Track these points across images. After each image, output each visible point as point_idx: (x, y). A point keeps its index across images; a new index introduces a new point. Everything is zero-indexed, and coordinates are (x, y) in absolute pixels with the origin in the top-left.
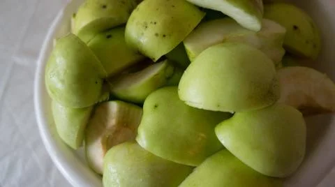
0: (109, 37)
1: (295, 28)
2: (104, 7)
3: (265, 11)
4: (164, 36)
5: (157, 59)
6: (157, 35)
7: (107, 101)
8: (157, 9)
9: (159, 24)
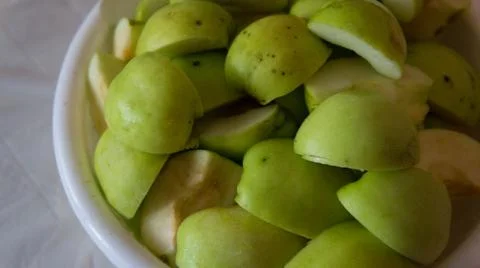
0: (196, 64)
1: (447, 79)
2: (198, 23)
3: (409, 52)
4: (283, 74)
5: (268, 101)
6: (274, 71)
7: (194, 149)
8: (277, 39)
9: (278, 57)
